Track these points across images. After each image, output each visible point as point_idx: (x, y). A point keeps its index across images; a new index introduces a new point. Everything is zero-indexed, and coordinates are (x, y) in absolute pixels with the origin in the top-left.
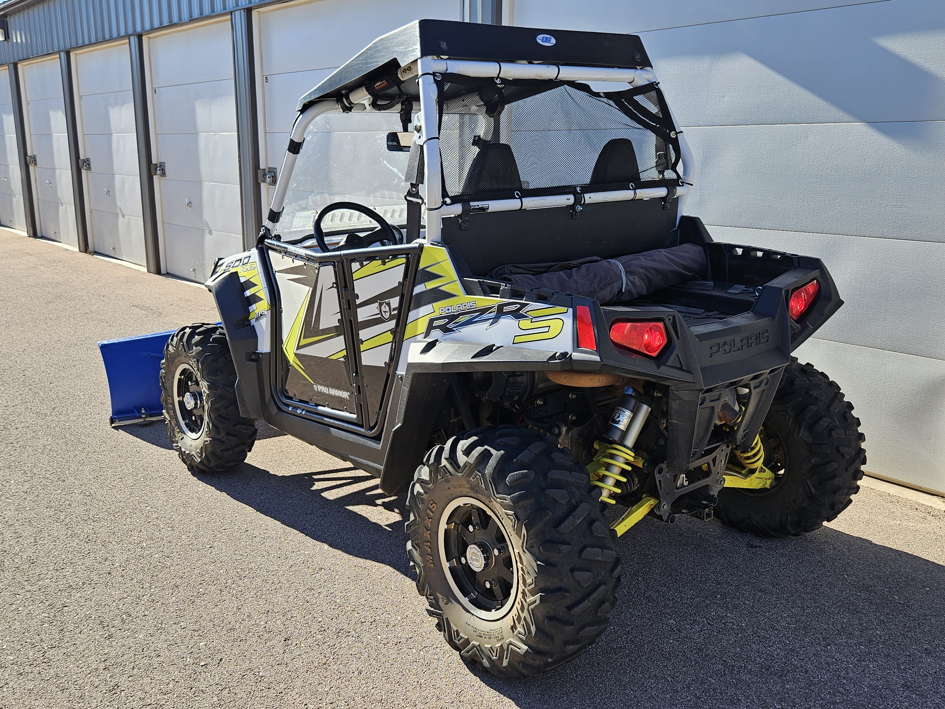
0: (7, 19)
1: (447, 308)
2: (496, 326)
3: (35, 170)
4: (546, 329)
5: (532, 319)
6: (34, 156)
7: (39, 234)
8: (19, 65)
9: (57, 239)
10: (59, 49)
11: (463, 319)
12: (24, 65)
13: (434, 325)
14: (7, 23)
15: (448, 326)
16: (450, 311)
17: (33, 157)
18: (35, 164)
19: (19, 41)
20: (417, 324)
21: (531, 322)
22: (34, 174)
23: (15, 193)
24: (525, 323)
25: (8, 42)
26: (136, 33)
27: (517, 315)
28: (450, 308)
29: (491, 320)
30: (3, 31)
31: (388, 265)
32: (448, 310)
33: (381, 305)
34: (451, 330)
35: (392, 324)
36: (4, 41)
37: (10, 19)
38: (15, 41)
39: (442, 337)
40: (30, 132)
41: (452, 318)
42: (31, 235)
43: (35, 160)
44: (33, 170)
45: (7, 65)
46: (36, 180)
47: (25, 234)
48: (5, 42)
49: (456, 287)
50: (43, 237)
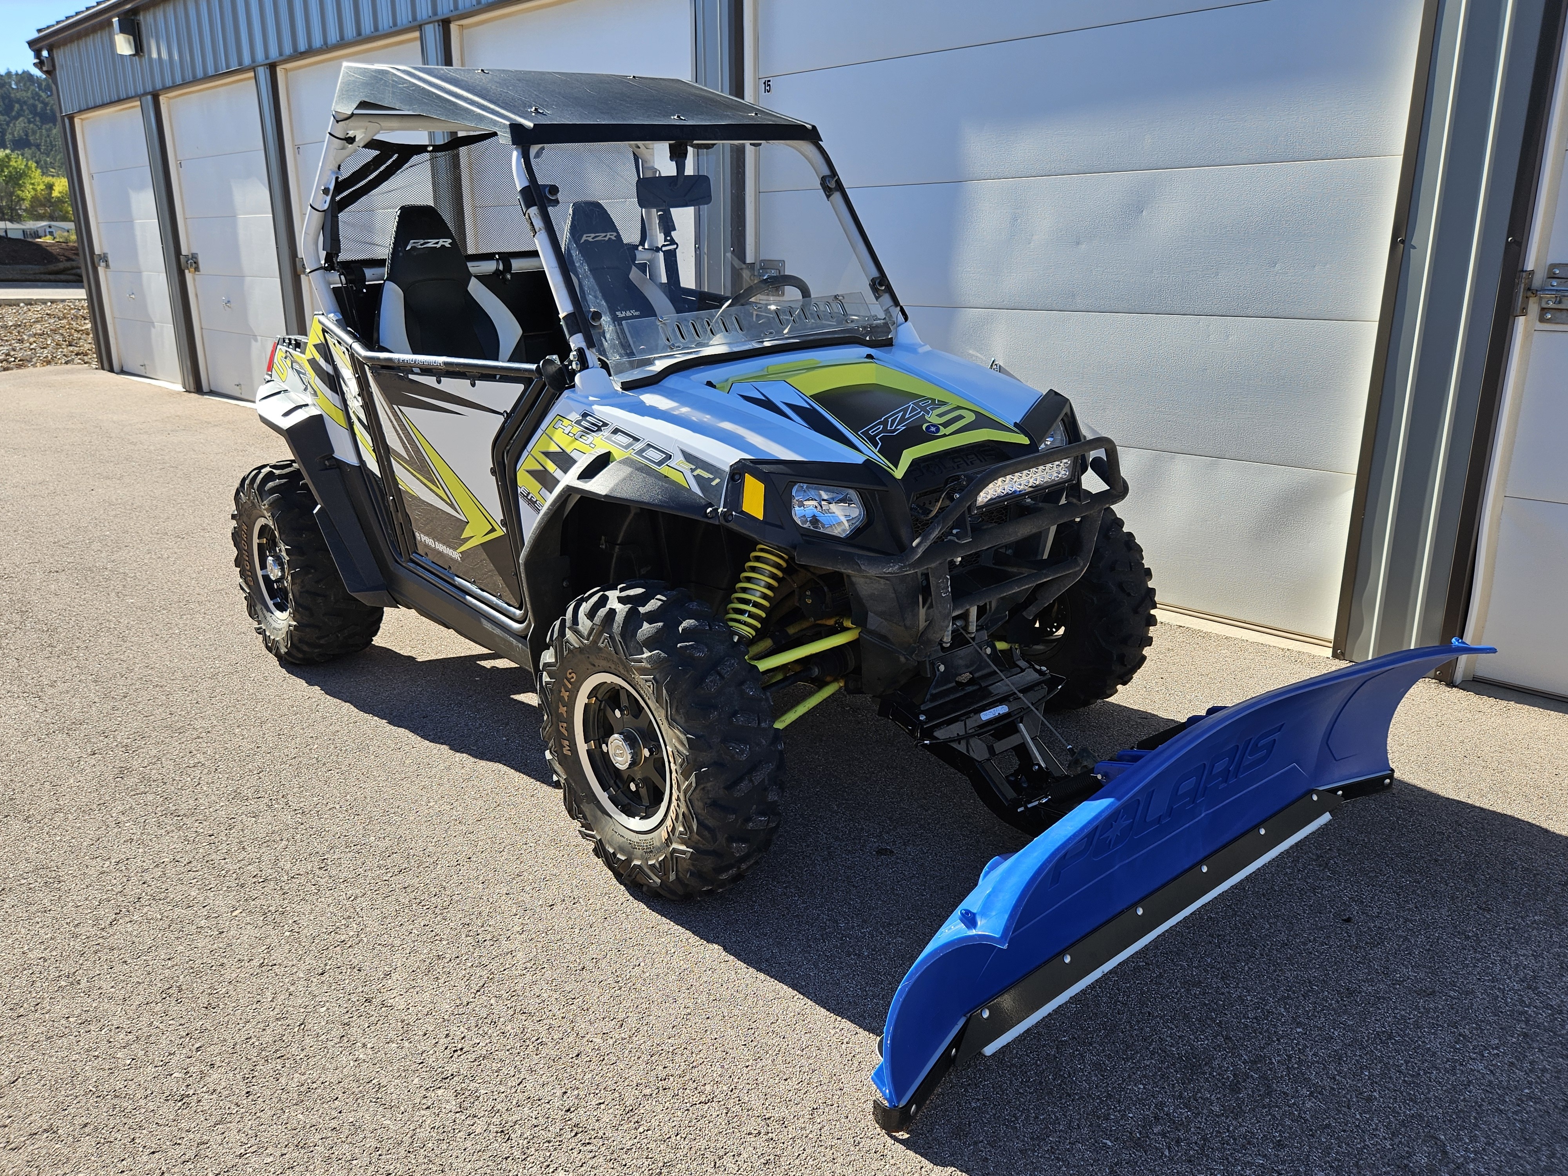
0: (138, 18)
3: (194, 280)
6: (192, 254)
7: (205, 388)
8: (161, 98)
9: (243, 396)
10: (253, 61)
12: (170, 98)
14: (138, 24)
17: (190, 257)
18: (197, 269)
19: (165, 56)
22: (193, 285)
23: (154, 320)
25: (140, 57)
26: (437, 18)
30: (131, 38)
36: (134, 55)
37: (144, 18)
38: (155, 55)
40: (184, 213)
42: (192, 390)
43: (195, 263)
44: (192, 280)
45: (138, 98)
46: (197, 295)
47: (179, 388)
48: (137, 57)
50: (212, 393)
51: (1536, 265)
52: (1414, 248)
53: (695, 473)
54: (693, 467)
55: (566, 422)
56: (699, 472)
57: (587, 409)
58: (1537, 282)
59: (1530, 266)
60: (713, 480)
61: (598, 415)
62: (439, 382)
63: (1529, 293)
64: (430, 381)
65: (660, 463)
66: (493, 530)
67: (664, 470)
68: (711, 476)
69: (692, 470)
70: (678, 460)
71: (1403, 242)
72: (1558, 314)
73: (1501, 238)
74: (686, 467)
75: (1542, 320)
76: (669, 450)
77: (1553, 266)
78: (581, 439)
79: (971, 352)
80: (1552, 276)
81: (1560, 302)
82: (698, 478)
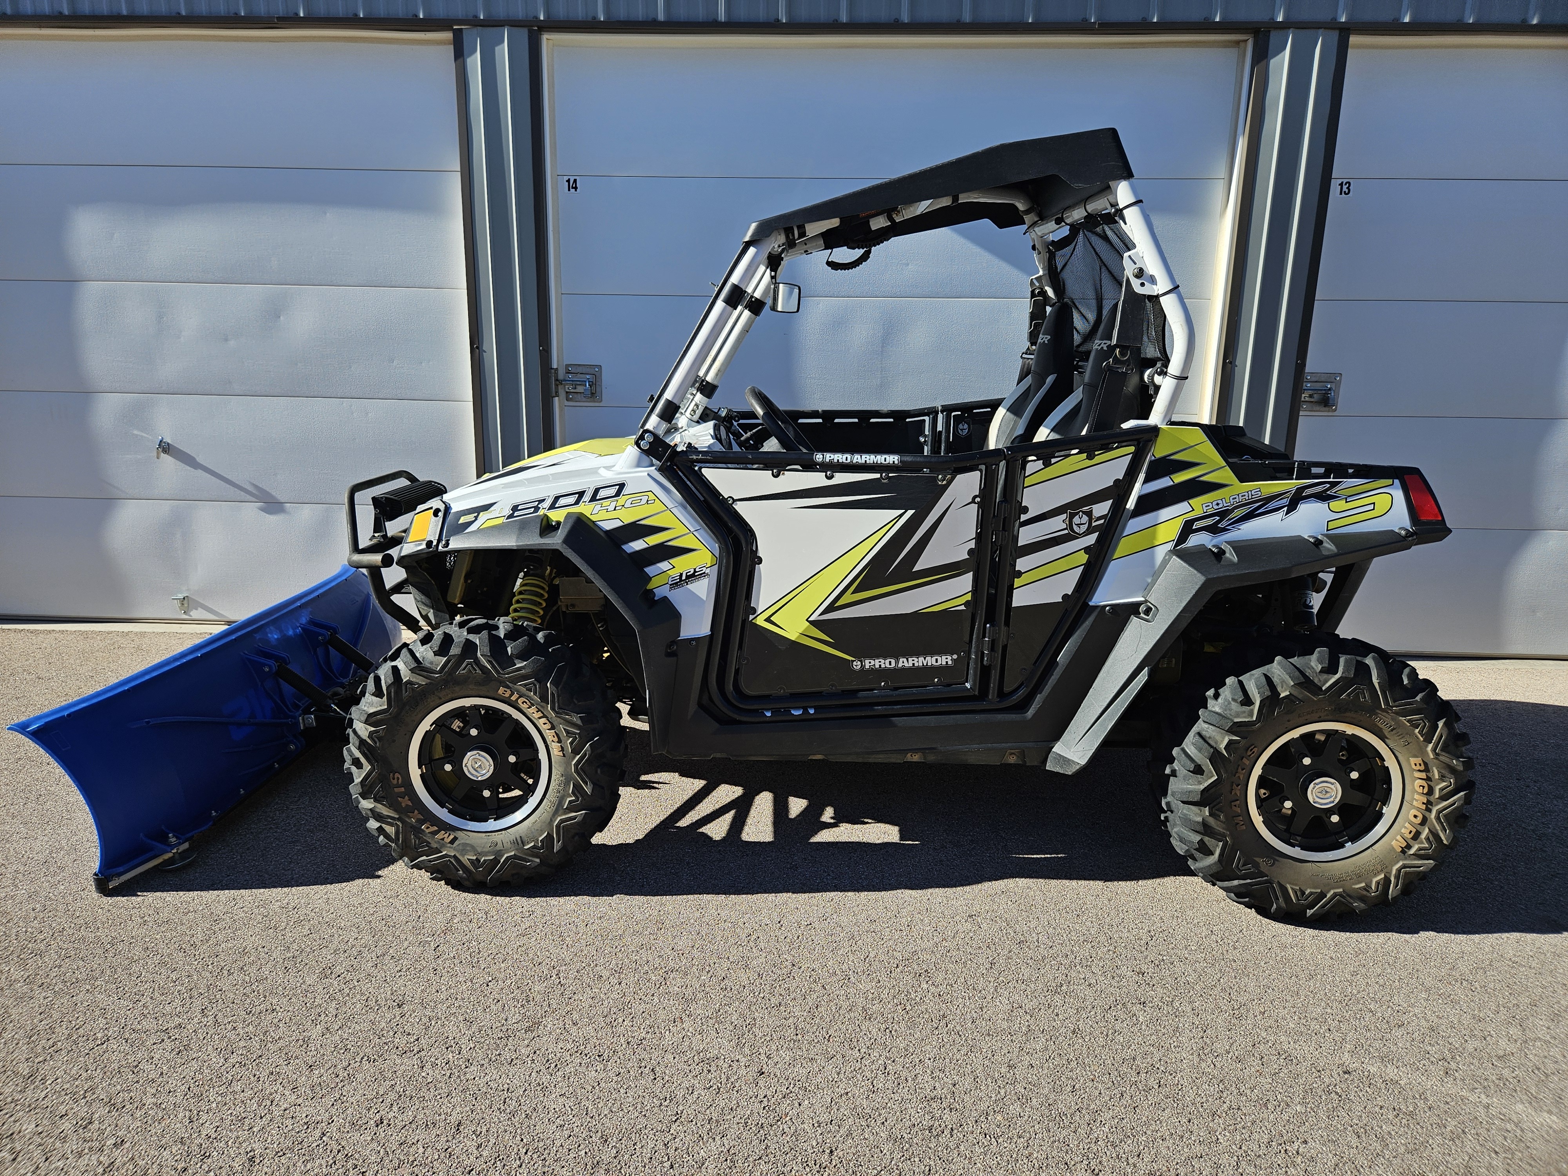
1: (1215, 503)
2: (1294, 515)
4: (1371, 507)
5: (1346, 499)
11: (1238, 513)
13: (1194, 527)
15: (1219, 525)
16: (1221, 506)
20: (1155, 529)
21: (1346, 502)
24: (1336, 505)
27: (1323, 497)
28: (1220, 502)
29: (1285, 509)
31: (1097, 459)
32: (1218, 504)
33: (1072, 516)
34: (1224, 530)
35: (1092, 539)
39: (1212, 540)
41: (1223, 514)
49: (1226, 475)
51: (558, 365)
52: (485, 352)
58: (561, 376)
59: (555, 366)
63: (558, 383)
71: (477, 347)
72: (575, 395)
73: (536, 349)
75: (568, 399)
77: (567, 366)
79: (136, 432)
80: (568, 372)
81: (575, 388)
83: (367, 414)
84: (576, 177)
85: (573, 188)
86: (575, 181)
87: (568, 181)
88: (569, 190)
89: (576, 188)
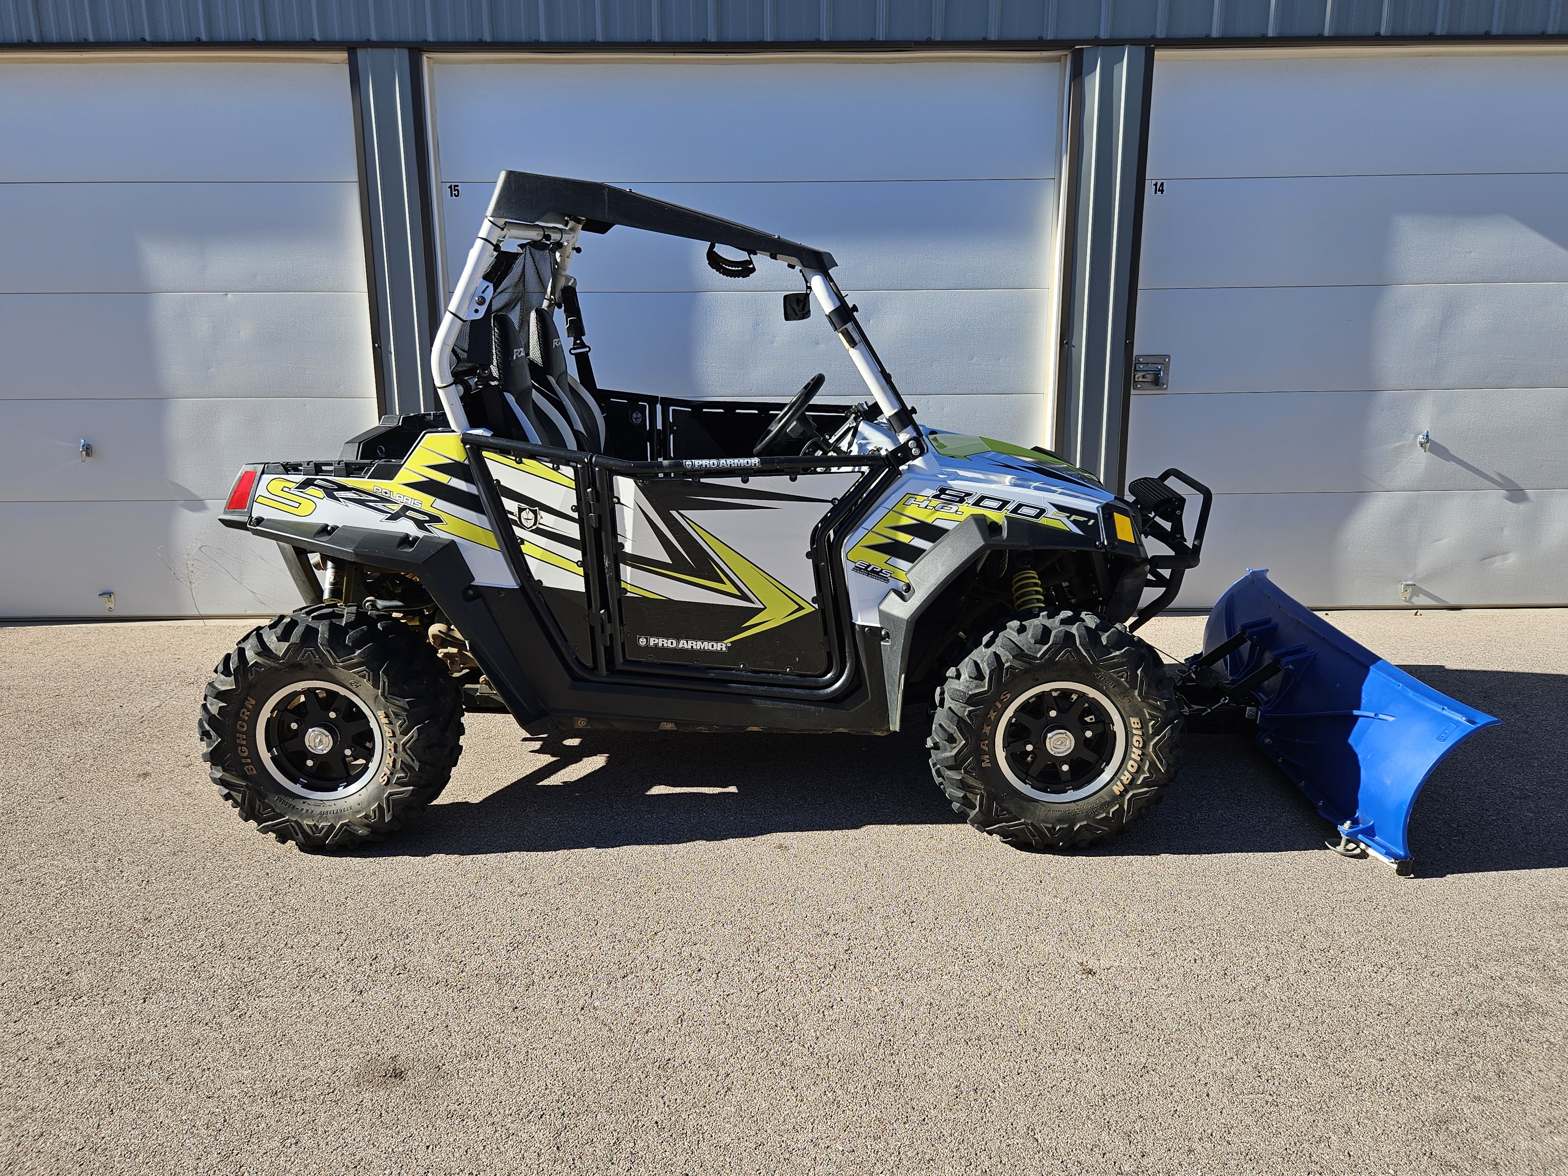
52: (1074, 346)
53: (1072, 518)
54: (1068, 515)
55: (919, 498)
56: (1073, 517)
57: (944, 485)
60: (1088, 521)
61: (956, 487)
62: (745, 481)
64: (735, 482)
65: (1037, 516)
66: (801, 608)
67: (1042, 521)
68: (1086, 519)
69: (1068, 518)
70: (1052, 512)
74: (1063, 516)
76: (1043, 506)
78: (942, 510)
82: (1075, 522)
83: (943, 409)
84: (1162, 181)
85: (1159, 191)
86: (1162, 184)
87: (1156, 185)
88: (1156, 193)
89: (1162, 191)
